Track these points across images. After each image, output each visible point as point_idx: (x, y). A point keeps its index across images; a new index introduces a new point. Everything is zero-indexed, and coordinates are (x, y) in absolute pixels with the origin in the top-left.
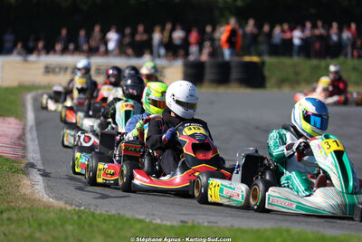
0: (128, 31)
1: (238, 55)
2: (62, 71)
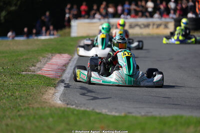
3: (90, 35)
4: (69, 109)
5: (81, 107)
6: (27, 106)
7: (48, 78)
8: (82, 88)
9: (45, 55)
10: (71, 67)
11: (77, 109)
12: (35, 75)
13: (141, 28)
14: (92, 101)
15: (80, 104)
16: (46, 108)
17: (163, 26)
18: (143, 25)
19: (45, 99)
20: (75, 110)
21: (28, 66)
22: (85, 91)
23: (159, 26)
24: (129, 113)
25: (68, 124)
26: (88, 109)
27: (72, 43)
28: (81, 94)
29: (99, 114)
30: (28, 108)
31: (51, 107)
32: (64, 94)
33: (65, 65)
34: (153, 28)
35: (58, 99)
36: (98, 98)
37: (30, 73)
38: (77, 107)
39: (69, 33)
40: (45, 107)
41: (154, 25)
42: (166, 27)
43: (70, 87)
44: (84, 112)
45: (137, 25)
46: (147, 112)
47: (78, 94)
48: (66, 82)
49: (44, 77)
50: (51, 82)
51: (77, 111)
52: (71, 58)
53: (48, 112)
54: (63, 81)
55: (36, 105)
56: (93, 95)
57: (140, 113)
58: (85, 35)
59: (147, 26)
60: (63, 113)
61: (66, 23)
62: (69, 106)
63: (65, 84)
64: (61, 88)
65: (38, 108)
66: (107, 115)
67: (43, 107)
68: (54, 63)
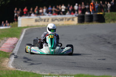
2: (41, 21)
4: (17, 71)
5: (24, 70)
7: (5, 52)
8: (25, 58)
9: (3, 39)
10: (18, 45)
11: (22, 71)
13: (58, 21)
14: (30, 66)
15: (24, 68)
16: (4, 71)
17: (71, 20)
18: (60, 19)
19: (3, 65)
20: (21, 71)
22: (26, 60)
23: (69, 19)
26: (28, 71)
27: (18, 31)
28: (24, 62)
29: (35, 74)
31: (7, 70)
32: (14, 62)
33: (15, 44)
34: (65, 21)
35: (11, 65)
36: (34, 64)
38: (22, 69)
39: (17, 25)
40: (3, 70)
41: (66, 19)
42: (73, 20)
43: (18, 57)
44: (26, 73)
45: (56, 19)
47: (22, 62)
48: (15, 55)
49: (2, 52)
50: (7, 55)
51: (22, 72)
52: (18, 40)
53: (5, 73)
54: (13, 54)
56: (31, 62)
58: (26, 26)
59: (62, 20)
60: (14, 73)
61: (15, 19)
62: (17, 69)
64: (12, 58)
67: (2, 70)
68: (8, 43)
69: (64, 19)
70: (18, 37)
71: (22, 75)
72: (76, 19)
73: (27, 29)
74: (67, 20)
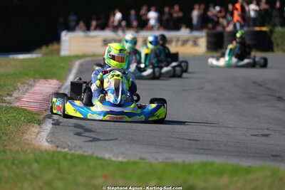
0: (167, 9)
1: (249, 26)
3: (88, 53)
4: (59, 152)
5: (76, 151)
6: (2, 148)
7: (30, 112)
8: (77, 126)
9: (25, 81)
11: (71, 152)
12: (11, 108)
14: (93, 143)
15: (74, 147)
16: (29, 151)
17: (190, 43)
19: (27, 140)
20: (68, 154)
21: (2, 95)
22: (82, 131)
23: (185, 42)
24: (141, 159)
25: (59, 171)
26: (86, 154)
27: (62, 65)
28: (75, 134)
29: (101, 159)
30: (5, 151)
31: (35, 150)
32: (52, 133)
34: (176, 45)
35: (44, 140)
36: (99, 140)
37: (4, 105)
38: (71, 150)
39: (58, 51)
40: (26, 150)
42: (195, 44)
43: (61, 124)
44: (82, 158)
46: (167, 159)
47: (72, 134)
48: (55, 118)
49: (24, 110)
52: (62, 86)
53: (32, 155)
54: (49, 117)
55: (15, 148)
56: (93, 135)
57: (156, 159)
58: (80, 53)
59: (169, 42)
60: (52, 157)
62: (59, 149)
63: (54, 120)
64: (48, 126)
65: (18, 151)
66: (111, 161)
67: (24, 149)
68: (38, 91)
69: (175, 40)
70: (62, 78)
71: (71, 160)
72: (203, 42)
73: (82, 61)
74: (180, 43)
